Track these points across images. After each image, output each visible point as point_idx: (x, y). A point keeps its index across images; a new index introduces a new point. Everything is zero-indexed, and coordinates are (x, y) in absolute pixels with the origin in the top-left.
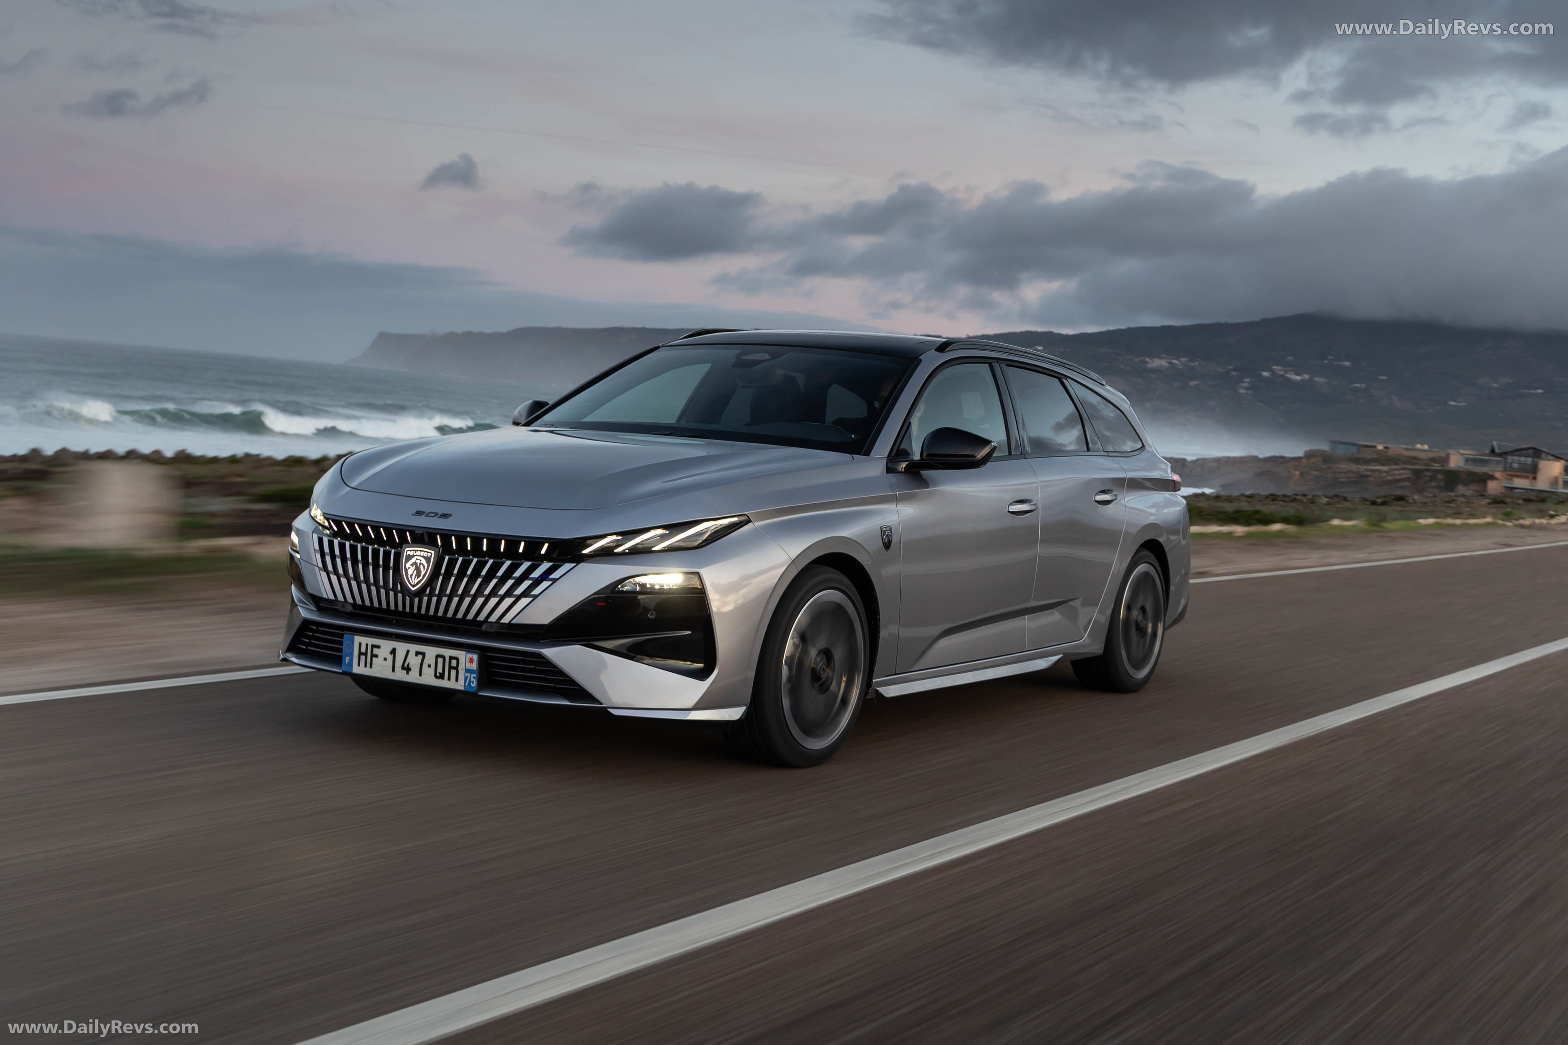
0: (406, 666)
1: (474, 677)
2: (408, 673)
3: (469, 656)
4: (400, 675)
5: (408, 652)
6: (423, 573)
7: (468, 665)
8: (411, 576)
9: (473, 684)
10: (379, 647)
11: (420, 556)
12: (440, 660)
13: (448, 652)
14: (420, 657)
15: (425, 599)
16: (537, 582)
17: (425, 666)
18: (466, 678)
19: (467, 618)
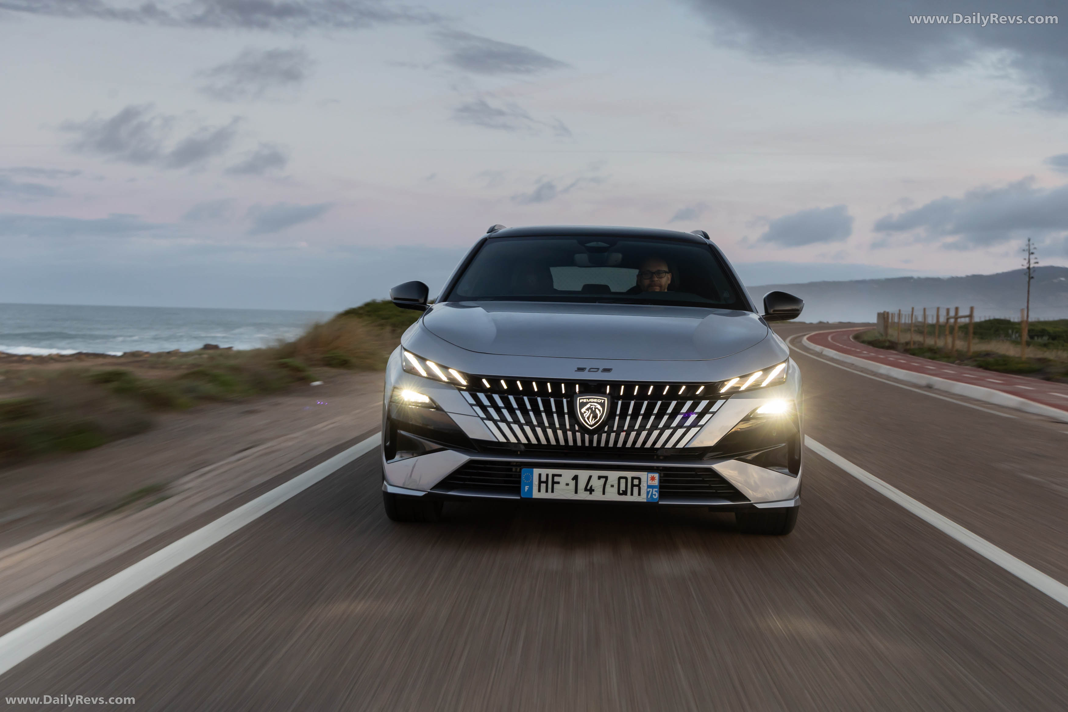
0: (588, 488)
1: (656, 491)
2: (591, 493)
3: (650, 475)
4: (583, 496)
5: (590, 477)
6: (599, 415)
7: (650, 483)
8: (588, 418)
9: (655, 496)
10: (560, 476)
11: (594, 402)
12: (623, 481)
13: (629, 474)
14: (603, 480)
15: (604, 436)
16: (701, 415)
17: (608, 486)
18: (648, 493)
19: (636, 447)
